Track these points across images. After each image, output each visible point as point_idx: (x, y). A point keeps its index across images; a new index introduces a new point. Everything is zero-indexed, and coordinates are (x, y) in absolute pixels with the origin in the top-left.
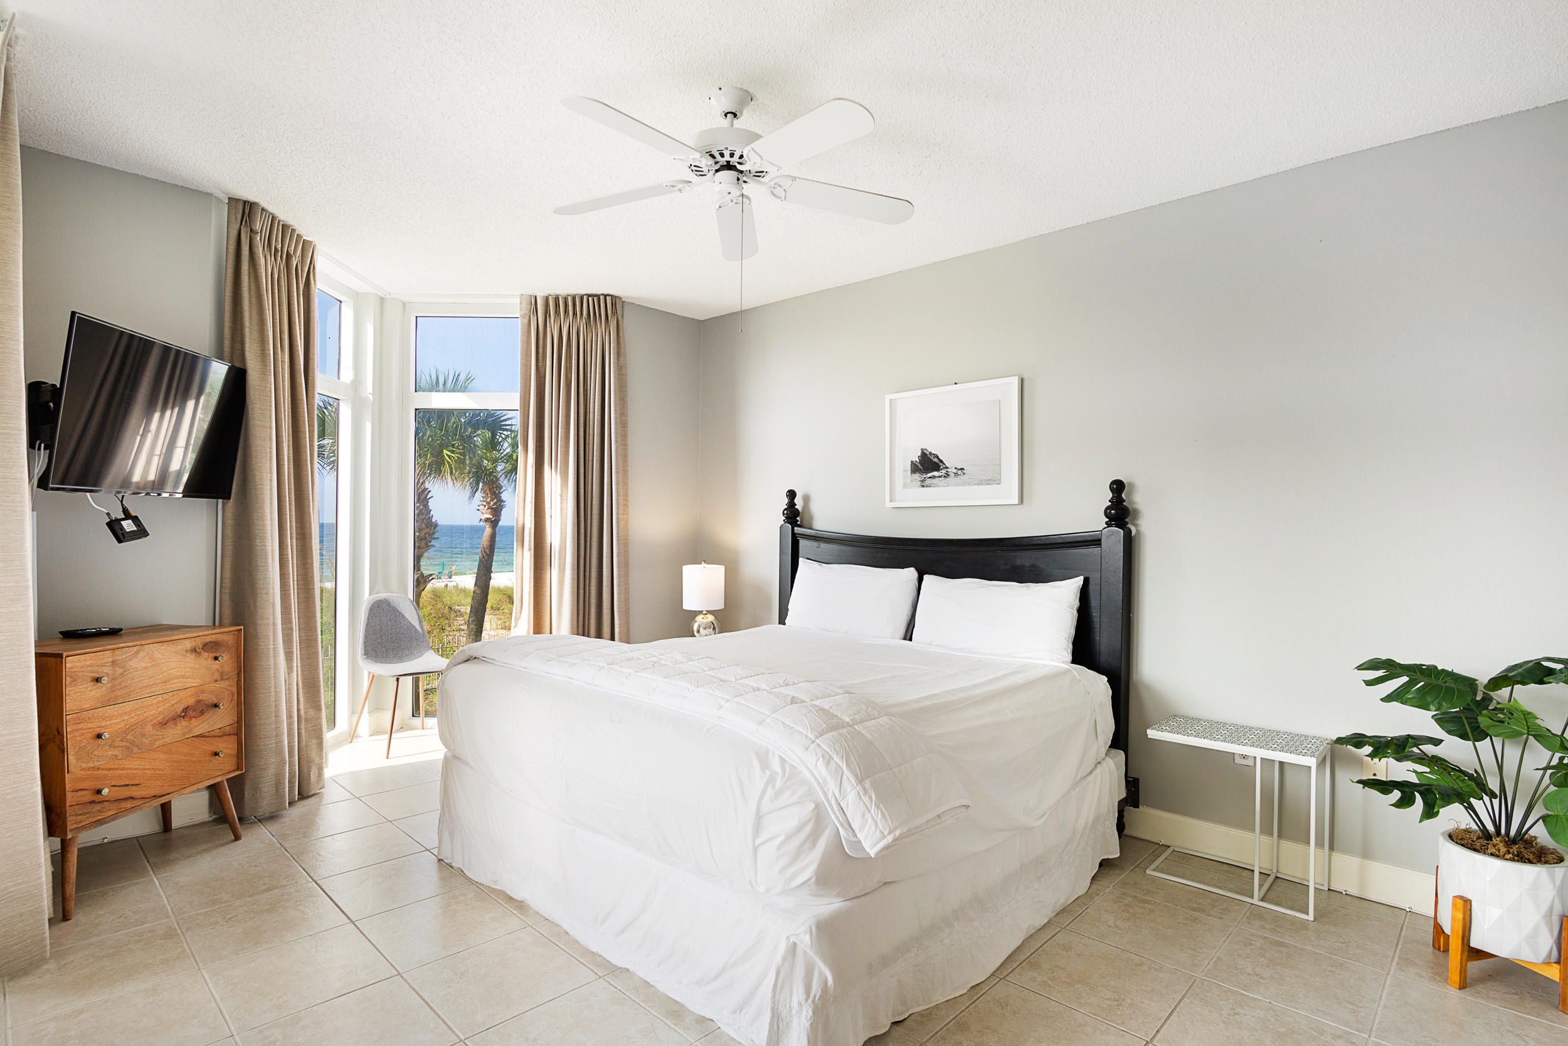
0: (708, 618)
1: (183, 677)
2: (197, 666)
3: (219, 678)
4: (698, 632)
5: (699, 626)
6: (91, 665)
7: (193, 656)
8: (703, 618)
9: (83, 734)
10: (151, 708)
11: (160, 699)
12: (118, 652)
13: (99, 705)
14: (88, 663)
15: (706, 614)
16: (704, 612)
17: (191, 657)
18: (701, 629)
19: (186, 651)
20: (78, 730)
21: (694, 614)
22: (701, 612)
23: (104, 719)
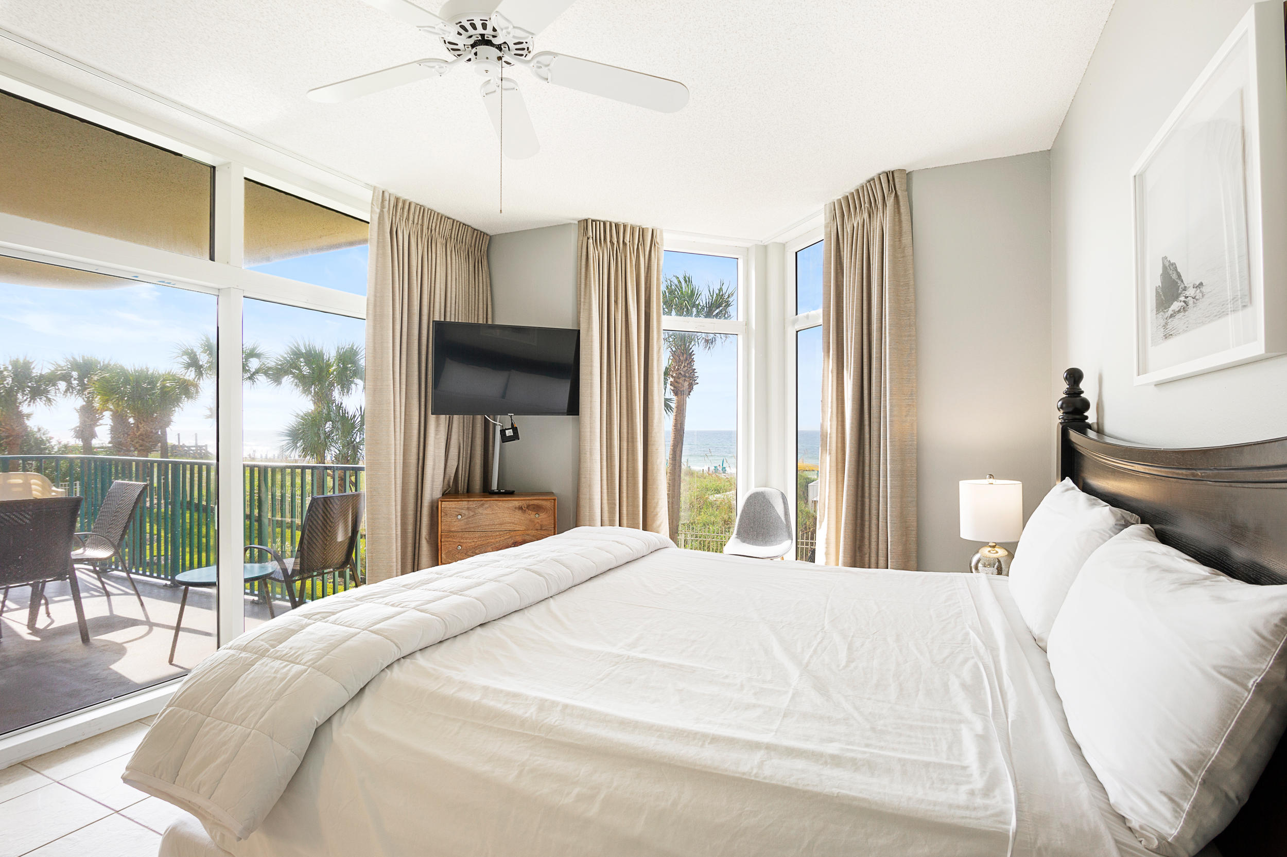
0: (997, 552)
1: (513, 523)
2: (523, 518)
3: (539, 528)
4: (977, 568)
5: (978, 561)
6: (455, 508)
7: (520, 512)
8: (989, 551)
9: (450, 544)
10: (491, 537)
11: (498, 534)
12: (471, 503)
13: (460, 530)
14: (454, 506)
15: (994, 547)
16: (991, 544)
17: (519, 514)
18: (980, 565)
19: (515, 508)
20: (447, 542)
21: (978, 546)
22: (985, 544)
23: (462, 538)
